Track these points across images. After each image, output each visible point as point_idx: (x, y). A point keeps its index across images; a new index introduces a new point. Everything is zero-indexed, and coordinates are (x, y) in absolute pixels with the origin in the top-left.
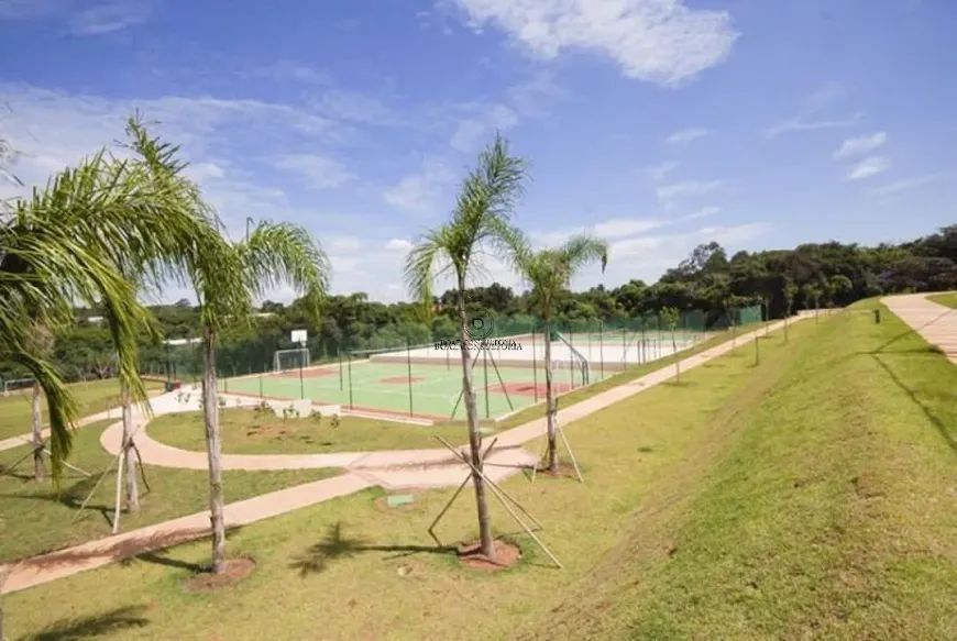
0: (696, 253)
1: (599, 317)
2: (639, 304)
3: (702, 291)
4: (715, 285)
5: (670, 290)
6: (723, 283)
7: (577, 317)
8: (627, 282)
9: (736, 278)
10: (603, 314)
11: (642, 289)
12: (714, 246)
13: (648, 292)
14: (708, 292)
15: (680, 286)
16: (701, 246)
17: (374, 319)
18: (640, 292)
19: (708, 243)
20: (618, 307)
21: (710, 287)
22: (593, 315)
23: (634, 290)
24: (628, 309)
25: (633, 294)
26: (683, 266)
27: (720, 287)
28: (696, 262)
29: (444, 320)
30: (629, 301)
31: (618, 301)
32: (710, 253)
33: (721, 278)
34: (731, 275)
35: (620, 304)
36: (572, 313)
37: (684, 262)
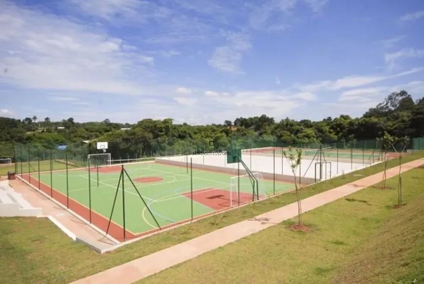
0: (390, 98)
1: (317, 138)
2: (344, 131)
3: (390, 123)
4: (400, 120)
5: (366, 122)
6: (406, 119)
7: (302, 138)
8: (338, 117)
9: (416, 115)
10: (320, 136)
11: (349, 121)
12: (403, 93)
13: (351, 123)
14: (394, 125)
15: (374, 120)
16: (393, 94)
17: (176, 134)
18: (345, 123)
19: (399, 92)
20: (330, 132)
21: (397, 121)
22: (314, 137)
23: (343, 121)
24: (337, 134)
25: (341, 124)
26: (379, 107)
27: (403, 121)
28: (389, 104)
29: (222, 136)
30: (338, 129)
31: (331, 128)
32: (400, 98)
33: (406, 115)
34: (412, 113)
35: (332, 130)
36: (299, 135)
37: (380, 104)
